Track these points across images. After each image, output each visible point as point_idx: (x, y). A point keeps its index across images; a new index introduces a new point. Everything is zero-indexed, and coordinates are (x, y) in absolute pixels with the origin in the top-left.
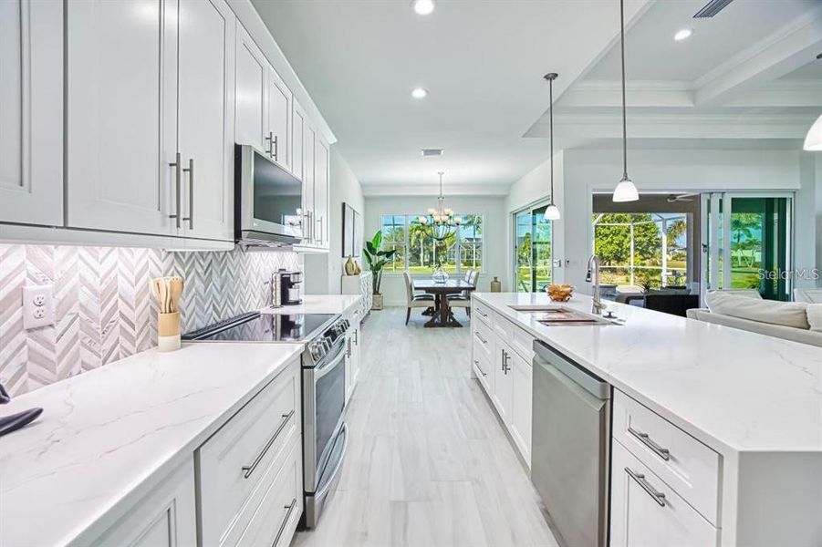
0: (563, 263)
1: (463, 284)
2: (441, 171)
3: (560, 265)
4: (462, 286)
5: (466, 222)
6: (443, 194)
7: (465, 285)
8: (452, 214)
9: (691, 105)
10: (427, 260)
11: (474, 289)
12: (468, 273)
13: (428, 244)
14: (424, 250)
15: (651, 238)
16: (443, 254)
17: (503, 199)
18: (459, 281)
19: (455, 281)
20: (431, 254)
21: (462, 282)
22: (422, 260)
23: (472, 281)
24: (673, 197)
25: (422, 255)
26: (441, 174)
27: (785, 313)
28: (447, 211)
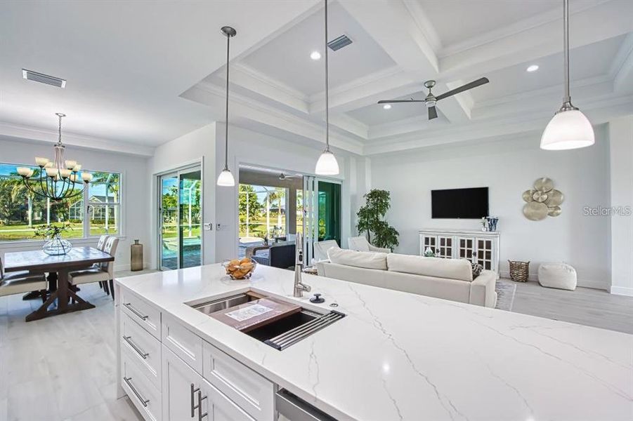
0: (214, 227)
1: (95, 255)
2: (61, 112)
3: (211, 229)
4: (92, 257)
5: (96, 179)
6: (63, 142)
7: (99, 256)
8: (78, 167)
9: (307, 112)
10: (37, 218)
11: (112, 259)
12: (103, 238)
13: (39, 200)
14: (33, 207)
15: (253, 202)
16: (63, 212)
17: (146, 160)
18: (87, 249)
19: (81, 250)
20: (44, 212)
21: (93, 250)
22: (29, 218)
23: (108, 249)
24: (282, 176)
25: (30, 212)
26: (61, 116)
27: (377, 261)
28: (70, 163)
